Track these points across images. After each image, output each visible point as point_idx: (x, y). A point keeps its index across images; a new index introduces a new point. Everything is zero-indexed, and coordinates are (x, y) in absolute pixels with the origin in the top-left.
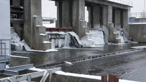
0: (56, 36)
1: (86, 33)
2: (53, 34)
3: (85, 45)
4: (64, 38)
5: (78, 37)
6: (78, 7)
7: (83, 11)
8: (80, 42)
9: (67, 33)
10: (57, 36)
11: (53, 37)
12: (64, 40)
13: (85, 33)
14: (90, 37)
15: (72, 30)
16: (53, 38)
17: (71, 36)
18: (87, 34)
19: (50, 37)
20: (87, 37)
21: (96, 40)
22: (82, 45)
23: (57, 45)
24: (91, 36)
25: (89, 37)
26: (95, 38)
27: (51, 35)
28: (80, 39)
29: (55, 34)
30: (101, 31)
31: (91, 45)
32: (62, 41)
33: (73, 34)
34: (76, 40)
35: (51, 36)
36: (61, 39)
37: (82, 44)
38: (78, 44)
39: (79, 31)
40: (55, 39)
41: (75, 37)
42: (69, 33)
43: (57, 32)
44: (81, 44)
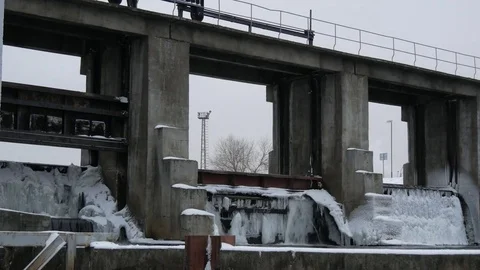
0: (253, 202)
1: (368, 194)
2: (239, 194)
3: (364, 236)
4: (284, 212)
5: (338, 208)
6: (339, 101)
7: (361, 113)
8: (346, 228)
9: (300, 194)
10: (259, 204)
11: (240, 204)
12: (285, 219)
13: (364, 192)
14: (384, 209)
15: (320, 185)
16: (239, 210)
17: (315, 205)
18: (370, 198)
19: (227, 202)
20: (372, 209)
21: (426, 228)
22: (352, 240)
23: (256, 234)
24: (387, 205)
25: (377, 209)
26: (424, 219)
27: (235, 197)
28: (348, 215)
29: (247, 195)
30: (453, 194)
31: (387, 236)
32: (278, 220)
33: (322, 197)
34: (332, 218)
35: (233, 201)
36: (276, 215)
37: (355, 234)
38: (339, 232)
39: (344, 187)
40: (248, 212)
41: (327, 210)
42: (306, 196)
43: (257, 190)
44: (350, 235)
